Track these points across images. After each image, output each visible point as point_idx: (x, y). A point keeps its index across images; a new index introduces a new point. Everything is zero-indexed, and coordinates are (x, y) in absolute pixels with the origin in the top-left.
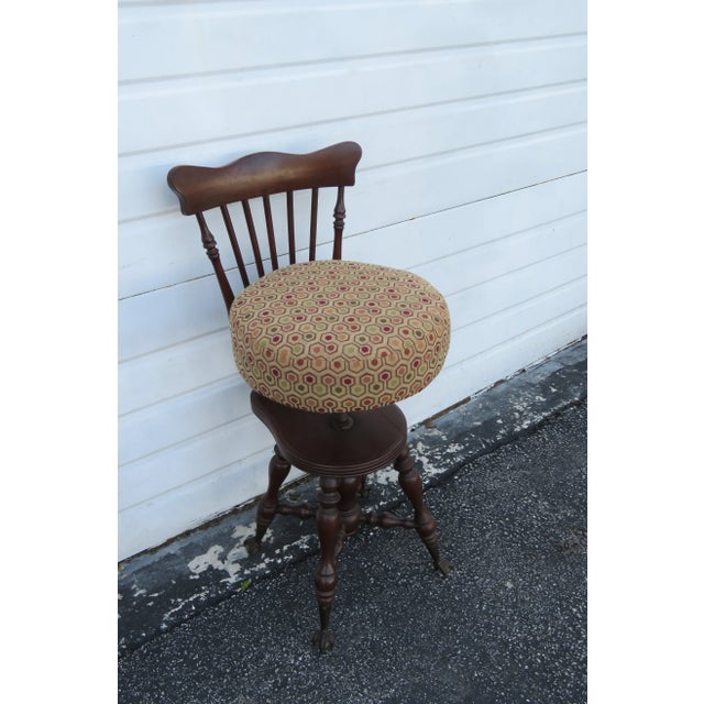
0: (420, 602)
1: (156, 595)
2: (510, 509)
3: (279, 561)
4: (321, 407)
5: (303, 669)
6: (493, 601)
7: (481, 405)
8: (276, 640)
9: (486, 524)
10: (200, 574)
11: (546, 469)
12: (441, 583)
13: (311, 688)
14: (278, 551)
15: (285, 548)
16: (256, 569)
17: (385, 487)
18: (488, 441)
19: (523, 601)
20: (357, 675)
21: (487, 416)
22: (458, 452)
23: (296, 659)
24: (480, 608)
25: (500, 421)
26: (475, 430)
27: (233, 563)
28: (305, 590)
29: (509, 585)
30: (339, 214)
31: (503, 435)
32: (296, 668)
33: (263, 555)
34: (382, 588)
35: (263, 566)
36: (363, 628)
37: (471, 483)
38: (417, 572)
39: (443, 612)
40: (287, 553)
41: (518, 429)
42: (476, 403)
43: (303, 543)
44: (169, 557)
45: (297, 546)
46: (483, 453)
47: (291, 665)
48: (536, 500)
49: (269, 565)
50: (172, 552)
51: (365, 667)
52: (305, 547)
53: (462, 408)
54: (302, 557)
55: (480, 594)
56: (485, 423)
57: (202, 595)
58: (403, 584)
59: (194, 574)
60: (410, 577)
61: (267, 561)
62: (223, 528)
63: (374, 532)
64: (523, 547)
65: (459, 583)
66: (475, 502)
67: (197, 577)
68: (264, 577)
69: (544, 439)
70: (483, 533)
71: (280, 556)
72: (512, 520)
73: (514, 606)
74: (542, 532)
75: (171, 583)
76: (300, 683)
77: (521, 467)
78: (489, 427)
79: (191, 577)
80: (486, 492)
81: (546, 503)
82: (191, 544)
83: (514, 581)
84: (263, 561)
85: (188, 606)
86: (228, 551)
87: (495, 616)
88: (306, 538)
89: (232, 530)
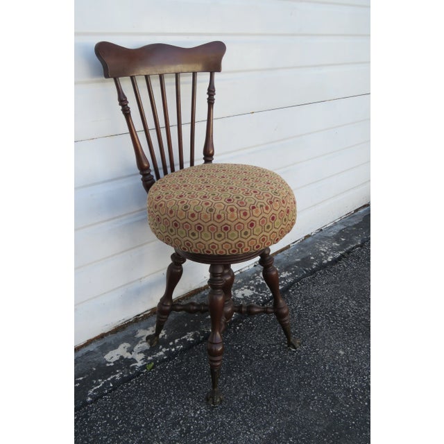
0: (281, 368)
1: (81, 378)
2: (331, 307)
3: (173, 350)
4: (207, 249)
5: (202, 419)
6: (333, 364)
7: (298, 250)
8: (177, 401)
9: (317, 317)
10: (114, 362)
11: (349, 282)
12: (293, 354)
13: (210, 432)
14: (171, 344)
15: (176, 341)
16: (157, 356)
17: (242, 299)
18: (307, 269)
19: (354, 362)
20: (243, 419)
21: (303, 256)
22: (288, 277)
23: (195, 413)
24: (325, 368)
25: (312, 258)
26: (297, 263)
27: (138, 353)
28: (196, 366)
29: (341, 352)
30: (211, 91)
31: (316, 266)
32: (196, 419)
33: (161, 347)
34: (252, 361)
35: (161, 353)
36: (242, 388)
37: (301, 294)
38: (275, 349)
39: (299, 372)
40: (178, 344)
41: (325, 262)
42: (295, 249)
43: (189, 337)
44: (89, 353)
45: (185, 339)
46: (304, 276)
47: (192, 417)
48: (347, 300)
49: (166, 353)
50: (91, 350)
51: (248, 414)
52: (191, 339)
53: (286, 252)
54: (189, 346)
55: (323, 360)
56: (303, 259)
57: (117, 375)
58: (266, 357)
59: (110, 363)
60: (271, 352)
61: (164, 350)
62: (128, 331)
63: (240, 326)
64: (345, 329)
65: (306, 354)
66: (306, 304)
67: (112, 364)
68: (162, 361)
69: (344, 266)
70: (316, 322)
71: (174, 346)
72: (334, 314)
73: (348, 365)
74: (356, 319)
75: (92, 370)
76: (200, 429)
77: (332, 282)
78: (306, 262)
79: (108, 365)
80: (312, 298)
81: (354, 302)
82: (105, 343)
83: (344, 350)
84: (161, 350)
85: (106, 384)
86: (134, 346)
87: (336, 373)
88: (191, 334)
89: (135, 333)
